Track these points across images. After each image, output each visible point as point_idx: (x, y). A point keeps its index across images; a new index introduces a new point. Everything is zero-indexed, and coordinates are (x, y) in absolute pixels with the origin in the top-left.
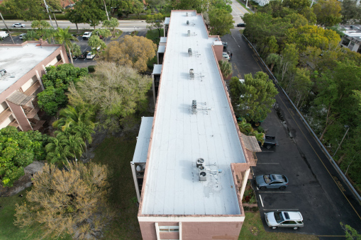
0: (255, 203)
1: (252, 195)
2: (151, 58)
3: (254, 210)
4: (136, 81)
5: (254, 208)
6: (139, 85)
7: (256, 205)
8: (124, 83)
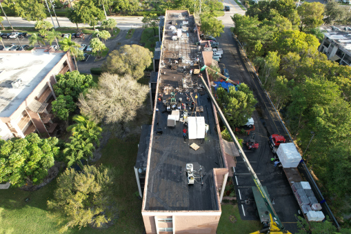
0: (234, 196)
1: (232, 189)
2: (148, 66)
3: (234, 202)
4: (136, 92)
5: (233, 200)
6: (138, 96)
7: (235, 198)
8: (126, 94)
